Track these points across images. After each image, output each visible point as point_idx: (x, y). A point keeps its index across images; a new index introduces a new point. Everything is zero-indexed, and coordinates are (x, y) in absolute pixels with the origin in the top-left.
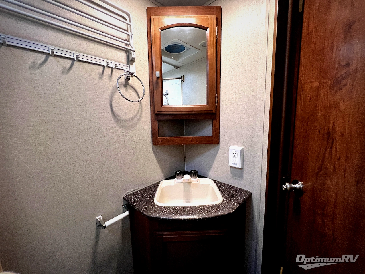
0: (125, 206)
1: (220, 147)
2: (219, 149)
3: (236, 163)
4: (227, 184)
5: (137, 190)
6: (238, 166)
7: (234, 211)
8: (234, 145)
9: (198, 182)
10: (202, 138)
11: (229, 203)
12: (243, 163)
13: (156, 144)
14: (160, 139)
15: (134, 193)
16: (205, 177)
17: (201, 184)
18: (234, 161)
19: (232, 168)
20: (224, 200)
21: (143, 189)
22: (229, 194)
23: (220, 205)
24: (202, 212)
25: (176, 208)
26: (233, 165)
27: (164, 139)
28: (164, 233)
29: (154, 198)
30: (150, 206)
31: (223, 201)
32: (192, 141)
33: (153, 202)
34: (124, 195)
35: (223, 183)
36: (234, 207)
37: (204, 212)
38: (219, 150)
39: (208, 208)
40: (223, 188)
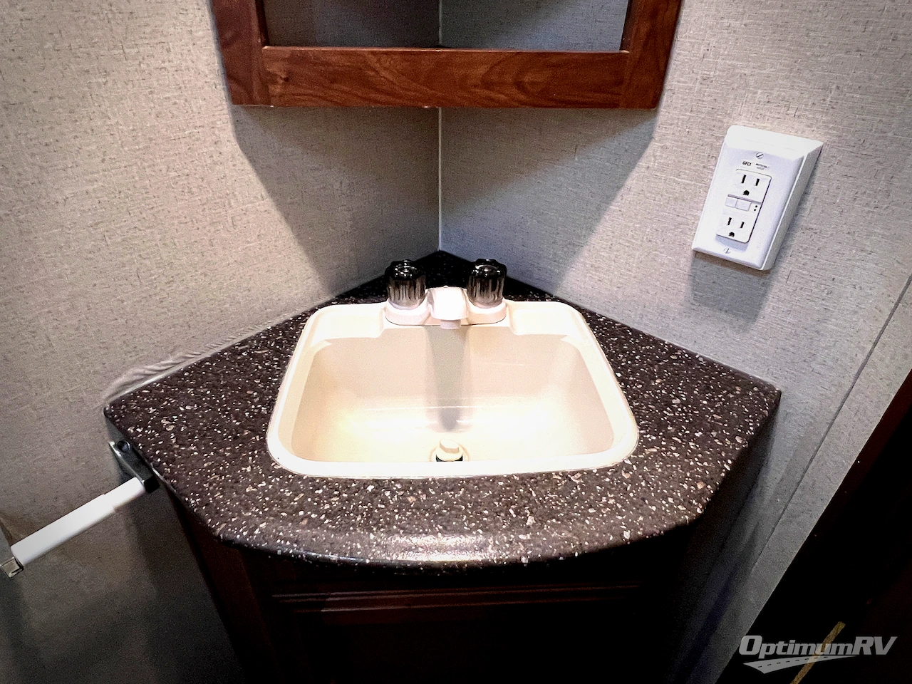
0: (125, 447)
1: (659, 132)
2: (646, 146)
3: (741, 235)
4: (657, 336)
5: (181, 367)
6: (754, 256)
7: (700, 517)
8: (757, 118)
9: (505, 323)
10: (554, 60)
11: (674, 460)
12: (784, 241)
13: (251, 100)
14: (277, 60)
15: (161, 381)
16: (540, 295)
17: (520, 331)
18: (734, 227)
19: (702, 262)
20: (643, 444)
21: (214, 358)
22: (670, 405)
23: (626, 476)
24: (531, 521)
25: (388, 494)
26: (718, 249)
27: (302, 60)
28: (328, 597)
29: (267, 418)
30: (245, 474)
31: (639, 450)
32: (487, 84)
33: (263, 445)
34: (104, 397)
35: (636, 333)
36: (700, 486)
37: (541, 521)
38: (649, 151)
39: (561, 494)
40: (633, 360)
